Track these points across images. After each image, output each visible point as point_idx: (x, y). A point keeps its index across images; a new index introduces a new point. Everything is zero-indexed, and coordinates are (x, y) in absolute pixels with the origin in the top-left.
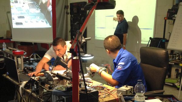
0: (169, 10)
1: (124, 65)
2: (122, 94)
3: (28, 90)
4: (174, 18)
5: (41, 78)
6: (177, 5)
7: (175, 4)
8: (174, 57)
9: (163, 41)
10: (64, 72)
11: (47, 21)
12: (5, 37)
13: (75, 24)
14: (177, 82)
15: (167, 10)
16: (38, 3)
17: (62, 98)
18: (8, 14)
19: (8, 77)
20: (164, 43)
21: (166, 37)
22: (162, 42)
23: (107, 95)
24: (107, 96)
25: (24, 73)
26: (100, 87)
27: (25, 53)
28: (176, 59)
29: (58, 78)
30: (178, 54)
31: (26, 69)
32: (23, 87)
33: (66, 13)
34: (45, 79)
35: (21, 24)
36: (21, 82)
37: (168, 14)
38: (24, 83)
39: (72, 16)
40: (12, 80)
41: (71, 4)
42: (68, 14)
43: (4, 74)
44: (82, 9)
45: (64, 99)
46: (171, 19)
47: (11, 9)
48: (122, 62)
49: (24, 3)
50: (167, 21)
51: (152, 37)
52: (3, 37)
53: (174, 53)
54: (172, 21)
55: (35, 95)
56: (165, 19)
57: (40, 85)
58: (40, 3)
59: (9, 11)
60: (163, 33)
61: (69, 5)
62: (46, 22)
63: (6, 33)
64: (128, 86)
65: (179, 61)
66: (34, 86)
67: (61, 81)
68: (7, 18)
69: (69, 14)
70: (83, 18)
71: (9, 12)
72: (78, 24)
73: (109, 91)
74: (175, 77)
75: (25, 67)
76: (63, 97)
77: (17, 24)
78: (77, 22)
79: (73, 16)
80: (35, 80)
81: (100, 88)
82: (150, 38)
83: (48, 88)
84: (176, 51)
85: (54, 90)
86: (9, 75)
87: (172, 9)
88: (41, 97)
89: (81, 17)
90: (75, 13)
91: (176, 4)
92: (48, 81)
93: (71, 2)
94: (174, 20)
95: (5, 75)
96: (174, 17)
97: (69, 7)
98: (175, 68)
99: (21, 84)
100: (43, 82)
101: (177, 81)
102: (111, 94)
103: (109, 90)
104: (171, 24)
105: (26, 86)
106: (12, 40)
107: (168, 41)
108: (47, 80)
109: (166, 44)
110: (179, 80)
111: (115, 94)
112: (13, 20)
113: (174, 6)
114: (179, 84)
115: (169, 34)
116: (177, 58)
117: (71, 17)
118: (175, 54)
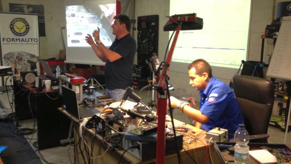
0: (268, 26)
1: (217, 97)
2: (213, 139)
3: (90, 130)
4: (274, 37)
5: (108, 115)
6: (279, 20)
7: (275, 19)
8: (276, 87)
9: (261, 65)
10: (134, 107)
11: (109, 38)
12: (57, 58)
13: (144, 42)
14: (281, 121)
15: (266, 27)
16: (99, 17)
17: (137, 144)
18: (63, 30)
19: (65, 111)
20: (262, 68)
21: (265, 61)
22: (258, 66)
23: (193, 139)
24: (193, 141)
25: (83, 106)
26: (182, 128)
27: (84, 80)
28: (278, 89)
29: (129, 116)
30: (281, 82)
31: (86, 101)
32: (84, 126)
33: (133, 29)
34: (114, 118)
35: (78, 41)
36: (81, 118)
37: (266, 32)
38: (86, 120)
39: (139, 32)
40: (69, 115)
41: (139, 18)
42: (135, 29)
43: (60, 107)
44: (152, 24)
45: (139, 145)
46: (271, 37)
47: (67, 24)
48: (215, 93)
49: (82, 17)
50: (266, 40)
51: (245, 60)
52: (55, 58)
53: (276, 82)
54: (272, 40)
55: (100, 137)
56: (263, 37)
57: (107, 125)
58: (102, 16)
59: (64, 26)
60: (260, 55)
61: (136, 18)
62: (109, 40)
63: (58, 53)
64: (221, 129)
65: (282, 92)
66: (98, 125)
67: (133, 120)
68: (61, 35)
69: (137, 30)
70: (153, 35)
71: (64, 28)
72: (147, 42)
73: (196, 135)
74: (278, 114)
75: (86, 99)
76: (138, 142)
77: (73, 41)
78: (146, 40)
79: (141, 32)
80: (101, 119)
81: (183, 130)
82: (243, 61)
83: (118, 129)
84: (277, 79)
85: (126, 133)
86: (66, 109)
87: (272, 25)
88: (108, 140)
89: (151, 34)
90: (144, 29)
91: (277, 19)
92: (117, 120)
93: (140, 15)
94: (275, 40)
95: (60, 109)
96: (275, 35)
97: (137, 21)
98: (278, 102)
99: (81, 121)
100: (111, 121)
101: (280, 119)
102: (198, 139)
103: (194, 133)
104: (270, 44)
105: (89, 125)
106: (65, 62)
107: (267, 66)
108: (116, 118)
109: (264, 70)
110: (284, 119)
111: (203, 139)
112: (68, 37)
113: (274, 21)
114: (284, 124)
115: (268, 56)
116: (280, 89)
117: (139, 34)
118: (278, 84)
